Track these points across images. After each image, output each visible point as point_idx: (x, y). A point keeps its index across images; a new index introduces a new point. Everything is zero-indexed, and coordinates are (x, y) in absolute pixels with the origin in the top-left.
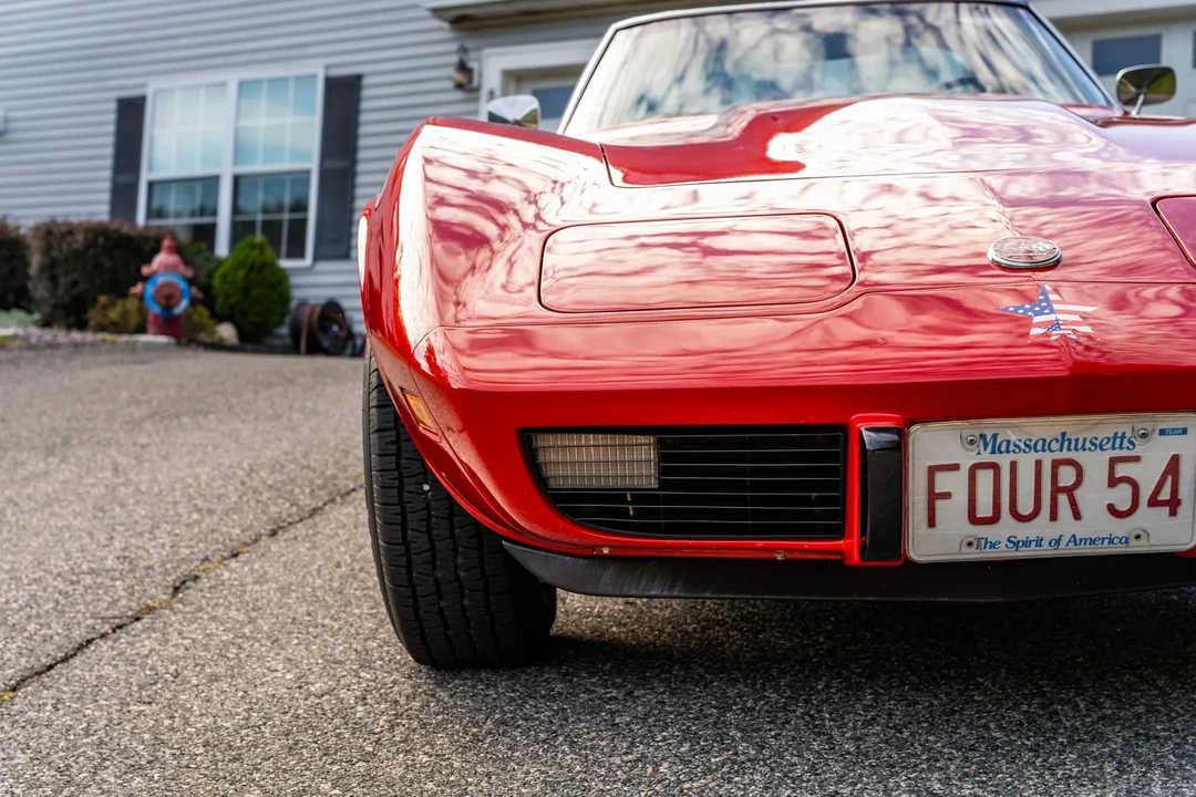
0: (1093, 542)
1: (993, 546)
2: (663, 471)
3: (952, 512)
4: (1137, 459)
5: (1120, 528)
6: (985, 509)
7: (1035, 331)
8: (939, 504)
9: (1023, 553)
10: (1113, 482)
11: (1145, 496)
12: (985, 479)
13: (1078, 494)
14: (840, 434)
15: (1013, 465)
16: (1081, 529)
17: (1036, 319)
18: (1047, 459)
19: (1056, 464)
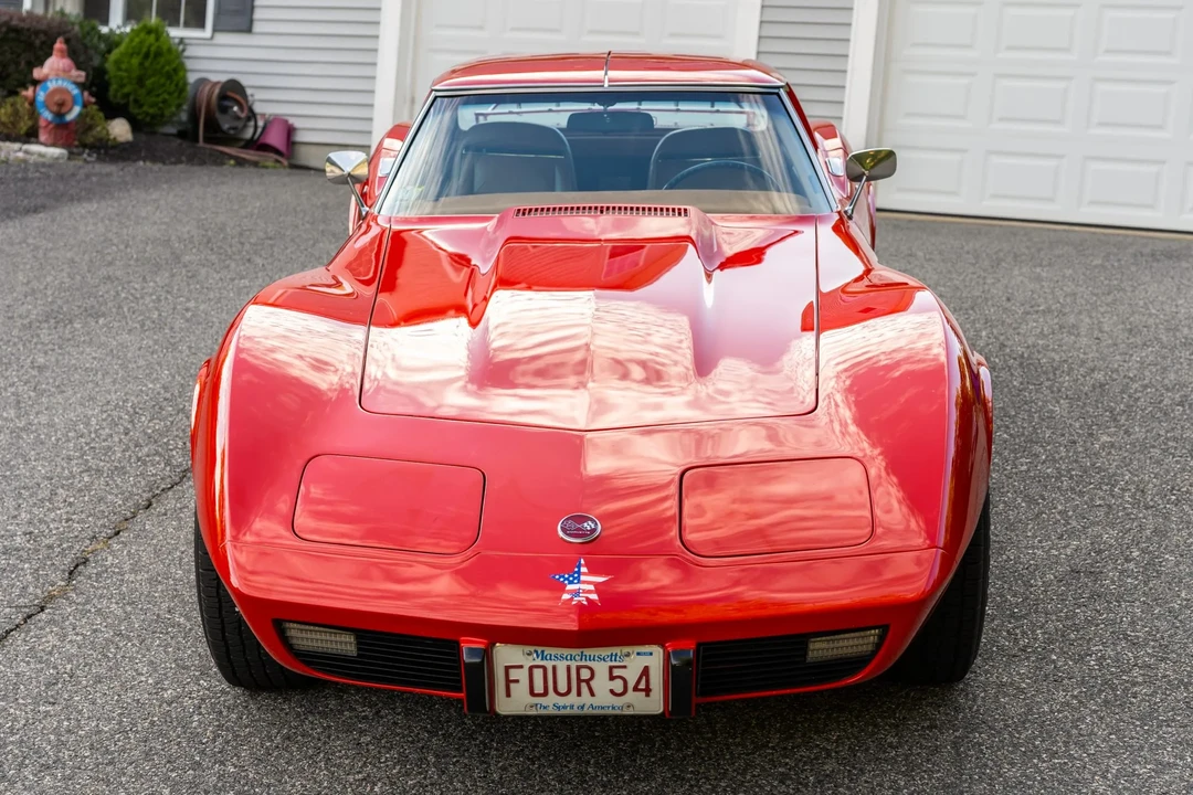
0: (603, 708)
1: (545, 708)
2: (359, 649)
3: (520, 689)
4: (625, 667)
5: (618, 701)
6: (539, 688)
7: (566, 596)
8: (512, 685)
9: (563, 712)
10: (612, 678)
11: (631, 685)
12: (538, 674)
13: (592, 683)
14: (455, 647)
15: (554, 668)
16: (596, 701)
17: (569, 587)
18: (574, 665)
19: (578, 668)
